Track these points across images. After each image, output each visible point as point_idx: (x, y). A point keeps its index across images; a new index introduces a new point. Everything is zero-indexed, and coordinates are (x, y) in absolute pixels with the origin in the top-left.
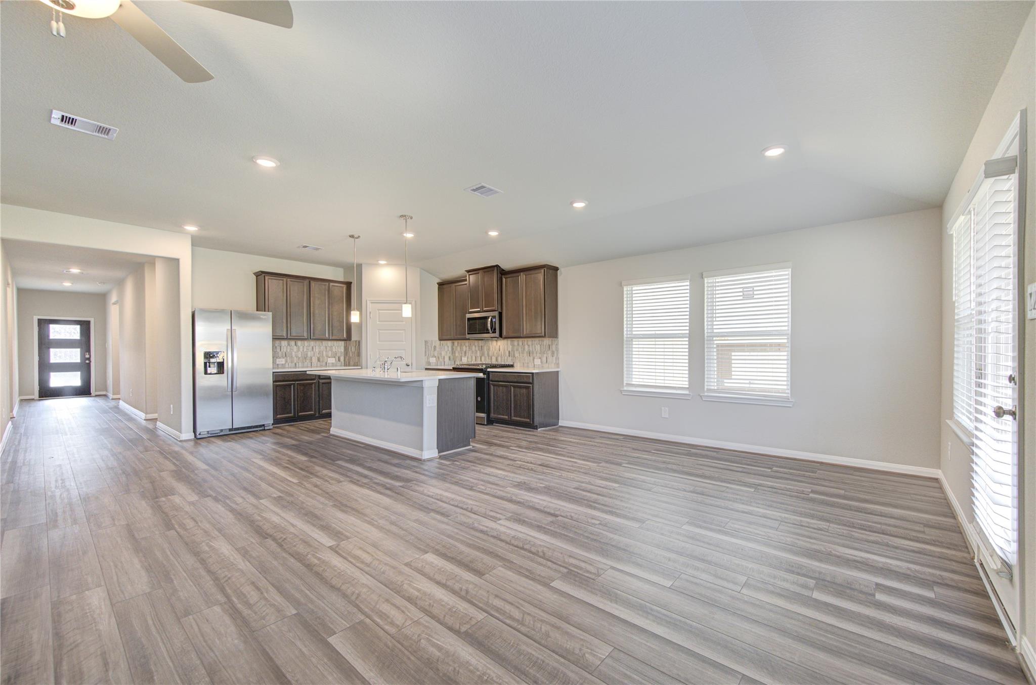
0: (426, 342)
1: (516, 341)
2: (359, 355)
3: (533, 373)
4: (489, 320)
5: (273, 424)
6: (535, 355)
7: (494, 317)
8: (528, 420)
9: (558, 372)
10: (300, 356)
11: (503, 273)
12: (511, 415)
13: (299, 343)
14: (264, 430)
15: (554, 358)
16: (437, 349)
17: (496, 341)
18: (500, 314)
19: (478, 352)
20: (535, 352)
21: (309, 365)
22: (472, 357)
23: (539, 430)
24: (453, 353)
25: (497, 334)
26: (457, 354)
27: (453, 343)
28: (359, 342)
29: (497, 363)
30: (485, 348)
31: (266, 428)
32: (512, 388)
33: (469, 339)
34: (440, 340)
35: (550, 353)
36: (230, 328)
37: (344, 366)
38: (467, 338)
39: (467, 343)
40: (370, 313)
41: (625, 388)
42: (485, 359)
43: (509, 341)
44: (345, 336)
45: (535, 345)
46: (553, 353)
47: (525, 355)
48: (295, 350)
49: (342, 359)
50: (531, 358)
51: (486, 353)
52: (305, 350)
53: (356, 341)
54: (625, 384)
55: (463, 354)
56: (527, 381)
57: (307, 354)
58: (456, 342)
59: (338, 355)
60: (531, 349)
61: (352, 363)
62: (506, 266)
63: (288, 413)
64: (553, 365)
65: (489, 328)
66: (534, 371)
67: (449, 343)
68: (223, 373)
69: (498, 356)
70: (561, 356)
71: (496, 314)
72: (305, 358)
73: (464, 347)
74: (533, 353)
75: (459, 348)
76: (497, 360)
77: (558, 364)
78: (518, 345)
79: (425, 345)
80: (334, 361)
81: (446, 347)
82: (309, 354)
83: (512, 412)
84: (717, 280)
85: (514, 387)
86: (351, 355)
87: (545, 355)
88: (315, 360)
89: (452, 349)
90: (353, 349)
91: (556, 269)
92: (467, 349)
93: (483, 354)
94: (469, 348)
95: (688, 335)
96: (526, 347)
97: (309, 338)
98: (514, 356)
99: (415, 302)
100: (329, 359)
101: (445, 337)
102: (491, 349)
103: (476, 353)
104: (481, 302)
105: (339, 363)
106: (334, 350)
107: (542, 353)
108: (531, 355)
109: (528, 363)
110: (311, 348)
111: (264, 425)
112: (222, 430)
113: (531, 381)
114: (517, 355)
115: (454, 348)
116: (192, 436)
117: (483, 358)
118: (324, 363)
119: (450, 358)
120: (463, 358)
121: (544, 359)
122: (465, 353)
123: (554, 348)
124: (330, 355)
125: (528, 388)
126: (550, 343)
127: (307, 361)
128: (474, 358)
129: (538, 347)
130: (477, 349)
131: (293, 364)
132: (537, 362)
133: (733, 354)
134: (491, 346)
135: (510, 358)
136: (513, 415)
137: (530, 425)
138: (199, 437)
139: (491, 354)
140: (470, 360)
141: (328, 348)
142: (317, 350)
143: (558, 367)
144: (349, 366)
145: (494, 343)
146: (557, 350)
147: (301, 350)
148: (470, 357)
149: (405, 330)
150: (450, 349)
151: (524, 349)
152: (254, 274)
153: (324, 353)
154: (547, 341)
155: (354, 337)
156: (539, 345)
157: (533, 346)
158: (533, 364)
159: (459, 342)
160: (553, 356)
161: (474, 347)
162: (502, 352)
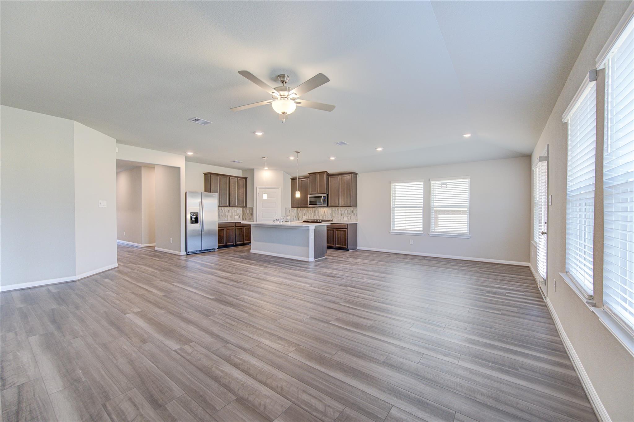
0: (286, 208)
1: (334, 209)
2: (252, 214)
3: (347, 224)
4: (322, 198)
5: (218, 248)
6: (344, 215)
7: (324, 197)
8: (345, 246)
9: (357, 223)
10: (223, 215)
11: (329, 175)
12: (335, 244)
13: (223, 208)
14: (214, 251)
15: (355, 217)
16: (291, 212)
17: (323, 208)
18: (328, 195)
19: (312, 214)
20: (344, 214)
21: (227, 220)
22: (308, 216)
23: (350, 251)
24: (297, 214)
25: (326, 205)
26: (300, 215)
27: (298, 209)
28: (252, 208)
29: (323, 219)
30: (316, 212)
31: (215, 250)
32: (336, 231)
33: (309, 207)
34: (292, 207)
35: (353, 214)
36: (201, 201)
37: (242, 220)
38: (309, 206)
39: (306, 209)
40: (258, 193)
41: (392, 231)
42: (316, 217)
43: (330, 208)
44: (244, 205)
45: (345, 210)
47: (339, 215)
48: (221, 212)
49: (241, 217)
50: (342, 217)
51: (317, 214)
52: (225, 212)
53: (250, 208)
54: (392, 229)
55: (303, 215)
56: (345, 228)
57: (226, 214)
58: (299, 209)
59: (239, 215)
60: (342, 213)
61: (247, 218)
62: (330, 171)
63: (222, 243)
64: (354, 220)
65: (322, 202)
66: (348, 223)
67: (296, 209)
68: (198, 223)
69: (324, 216)
70: (358, 216)
71: (326, 195)
72: (225, 216)
73: (304, 211)
74: (343, 214)
75: (301, 211)
76: (323, 218)
77: (357, 220)
78: (335, 210)
79: (286, 210)
80: (238, 218)
81: (294, 211)
82: (227, 214)
83: (336, 242)
84: (437, 182)
85: (337, 230)
86: (246, 214)
87: (350, 216)
88: (229, 217)
89: (297, 212)
90: (248, 212)
91: (357, 174)
92: (306, 212)
93: (315, 215)
94: (307, 211)
95: (423, 207)
96: (340, 211)
97: (229, 206)
99: (281, 188)
100: (235, 217)
101: (295, 206)
102: (320, 212)
103: (311, 214)
104: (317, 189)
105: (240, 219)
106: (238, 212)
107: (348, 214)
108: (342, 215)
109: (340, 219)
110: (227, 211)
111: (214, 249)
112: (197, 251)
113: (347, 228)
114: (334, 215)
115: (298, 212)
116: (185, 253)
117: (315, 217)
118: (233, 219)
119: (296, 216)
120: (303, 217)
121: (349, 217)
122: (305, 214)
123: (355, 212)
124: (236, 215)
125: (345, 231)
126: (353, 210)
127: (226, 218)
128: (310, 216)
129: (346, 212)
130: (312, 212)
131: (220, 219)
132: (346, 219)
133: (439, 215)
134: (320, 211)
135: (331, 217)
136: (336, 244)
137: (346, 249)
138: (188, 254)
139: (320, 214)
140: (307, 217)
141: (235, 211)
142: (230, 212)
143: (357, 221)
144: (245, 220)
145: (322, 209)
146: (357, 213)
147: (223, 212)
148: (307, 216)
149: (275, 202)
150: (296, 212)
151: (338, 212)
152: (204, 173)
153: (233, 214)
154: (351, 209)
155: (249, 205)
157: (344, 211)
158: (343, 220)
159: (301, 208)
160: (354, 216)
161: (310, 211)
162: (326, 214)
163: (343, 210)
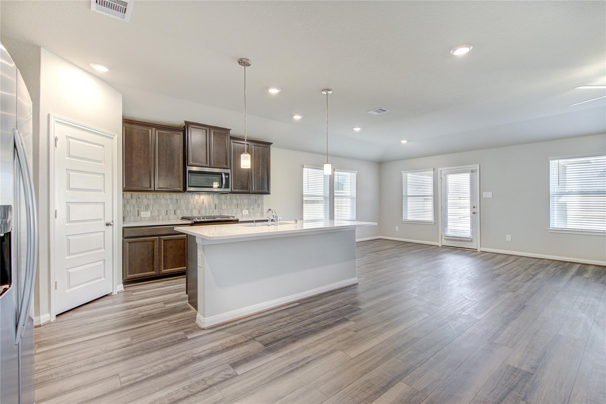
6: (243, 207)
15: (260, 209)
19: (171, 206)
20: (243, 205)
35: (256, 205)
40: (56, 139)
46: (259, 205)
47: (233, 207)
50: (240, 210)
60: (239, 203)
64: (259, 214)
74: (241, 204)
77: (263, 213)
78: (226, 199)
87: (252, 207)
96: (234, 201)
98: (221, 208)
108: (239, 207)
114: (224, 207)
123: (260, 201)
126: (256, 198)
134: (192, 200)
145: (196, 197)
146: (262, 204)
151: (232, 202)
154: (253, 197)
156: (246, 200)
157: (242, 200)
158: (241, 214)
159: (136, 194)
160: (258, 208)
161: (163, 200)
162: (207, 205)
163: (240, 199)
